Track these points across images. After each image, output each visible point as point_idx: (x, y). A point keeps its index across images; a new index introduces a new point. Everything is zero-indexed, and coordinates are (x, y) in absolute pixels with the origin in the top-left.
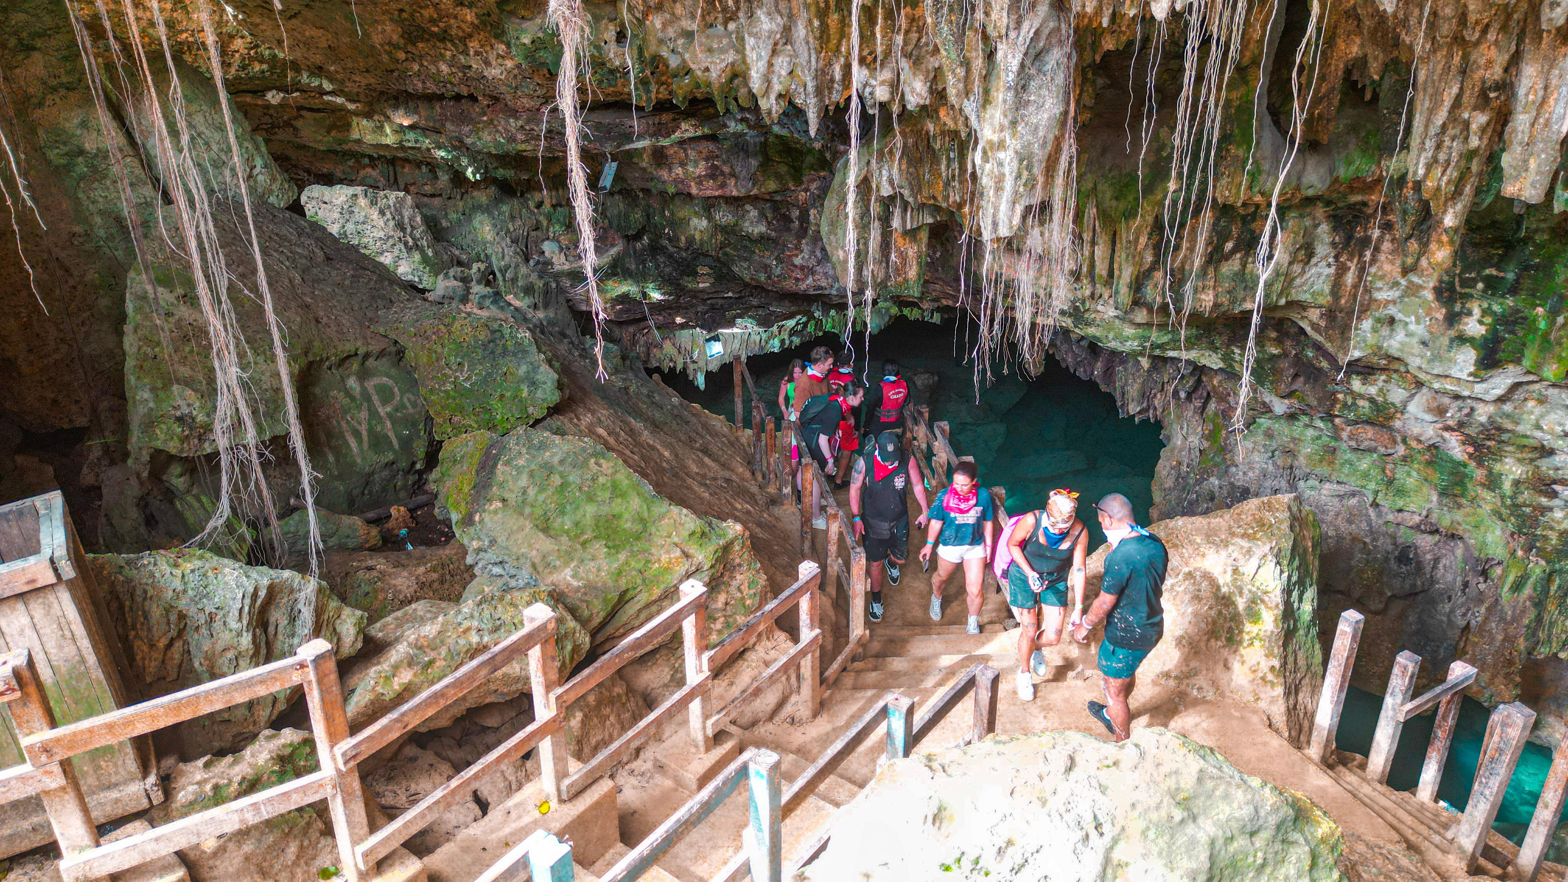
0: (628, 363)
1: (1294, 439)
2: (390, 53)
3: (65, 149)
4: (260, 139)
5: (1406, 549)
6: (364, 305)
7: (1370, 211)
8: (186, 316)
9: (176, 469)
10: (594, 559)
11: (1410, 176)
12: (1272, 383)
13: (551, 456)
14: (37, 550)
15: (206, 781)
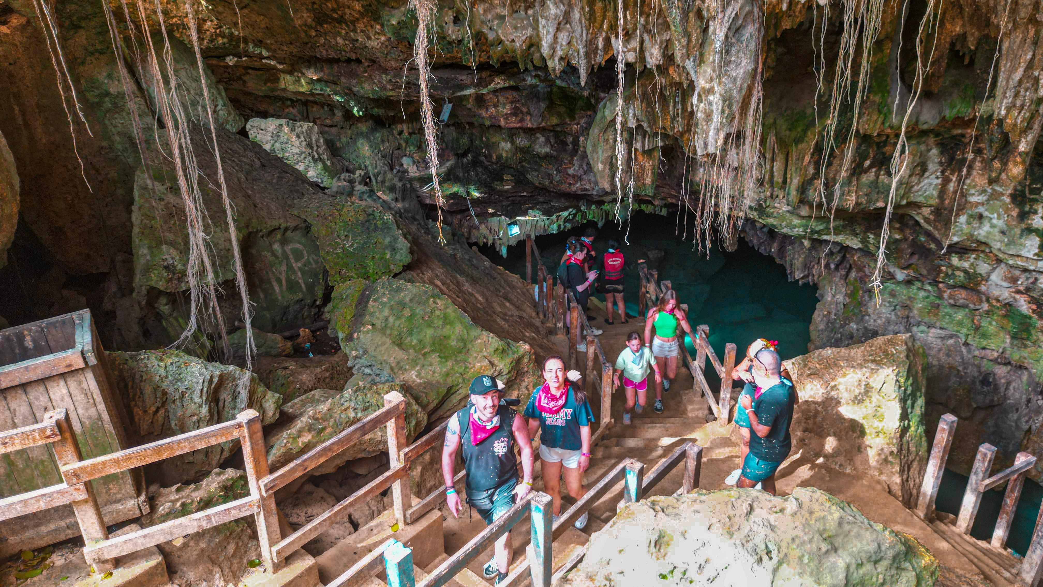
0: (456, 238)
1: (910, 298)
2: (305, 32)
3: (97, 92)
4: (221, 87)
5: (987, 375)
6: (286, 196)
7: (967, 140)
8: (172, 201)
9: (163, 300)
10: (431, 365)
11: (995, 116)
12: (895, 259)
13: (404, 297)
14: (73, 346)
15: (177, 500)
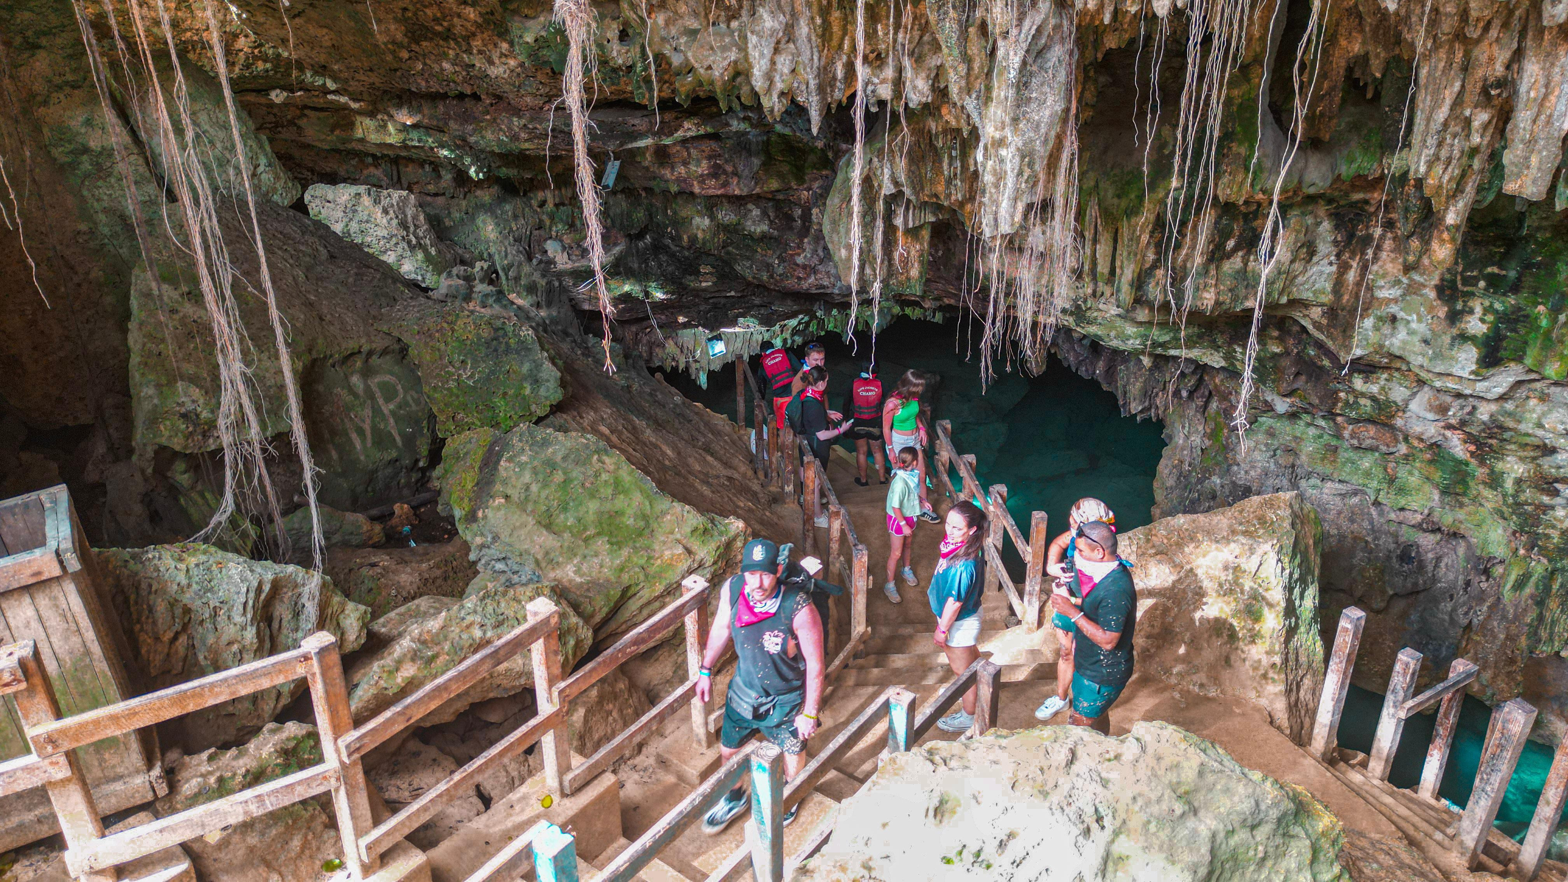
0: (630, 361)
1: (1295, 438)
2: (393, 53)
3: (70, 147)
4: (264, 137)
5: (1408, 548)
6: (369, 302)
7: (1372, 209)
8: (191, 311)
9: (180, 466)
10: (596, 555)
11: (1412, 173)
12: (1273, 381)
13: (554, 453)
14: (42, 543)
15: (211, 773)
